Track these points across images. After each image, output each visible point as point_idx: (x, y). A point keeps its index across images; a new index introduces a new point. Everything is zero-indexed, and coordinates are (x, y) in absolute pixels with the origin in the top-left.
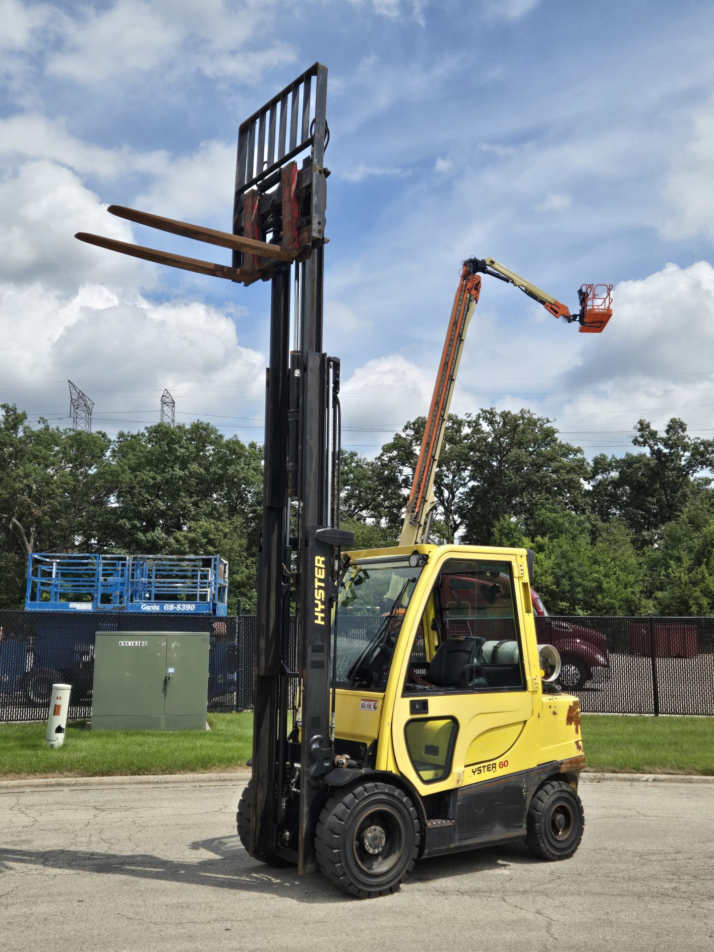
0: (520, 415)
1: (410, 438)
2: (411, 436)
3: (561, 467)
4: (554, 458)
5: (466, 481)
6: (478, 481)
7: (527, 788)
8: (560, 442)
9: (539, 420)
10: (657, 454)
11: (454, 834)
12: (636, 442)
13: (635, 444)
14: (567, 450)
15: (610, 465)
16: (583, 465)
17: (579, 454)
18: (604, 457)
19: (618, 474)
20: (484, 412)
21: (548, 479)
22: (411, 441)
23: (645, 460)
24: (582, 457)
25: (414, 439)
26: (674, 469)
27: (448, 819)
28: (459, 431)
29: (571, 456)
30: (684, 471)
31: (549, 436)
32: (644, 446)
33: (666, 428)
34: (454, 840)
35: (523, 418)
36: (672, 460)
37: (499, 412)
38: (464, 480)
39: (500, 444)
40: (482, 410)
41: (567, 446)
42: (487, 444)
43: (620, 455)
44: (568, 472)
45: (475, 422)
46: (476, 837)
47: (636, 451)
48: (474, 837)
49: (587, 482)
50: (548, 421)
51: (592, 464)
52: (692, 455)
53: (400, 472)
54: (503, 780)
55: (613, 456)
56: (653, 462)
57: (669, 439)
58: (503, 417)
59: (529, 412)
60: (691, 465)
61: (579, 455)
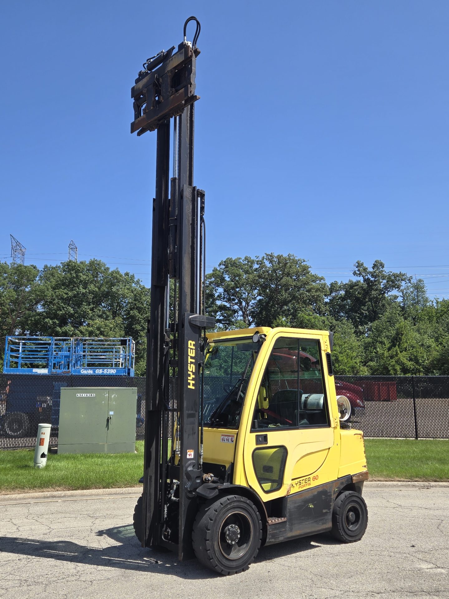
0: (288, 257)
1: (222, 270)
2: (223, 269)
3: (312, 288)
4: (308, 283)
5: (255, 297)
6: (262, 296)
8: (311, 273)
9: (299, 260)
10: (367, 280)
12: (355, 273)
13: (354, 275)
14: (315, 278)
15: (340, 287)
16: (325, 287)
17: (322, 280)
18: (336, 283)
19: (344, 292)
20: (267, 255)
21: (305, 295)
22: (223, 273)
23: (360, 285)
24: (324, 282)
25: (225, 271)
26: (376, 290)
28: (251, 267)
29: (318, 282)
30: (383, 291)
31: (306, 270)
32: (360, 276)
33: (373, 266)
35: (290, 259)
36: (376, 285)
37: (276, 255)
38: (255, 296)
39: (276, 274)
40: (266, 254)
41: (315, 276)
42: (269, 275)
43: (346, 281)
44: (316, 292)
45: (261, 261)
47: (355, 279)
49: (326, 297)
50: (304, 261)
51: (330, 286)
52: (387, 282)
53: (216, 291)
55: (342, 282)
56: (365, 286)
57: (375, 272)
58: (278, 258)
59: (293, 256)
60: (387, 288)
61: (322, 282)
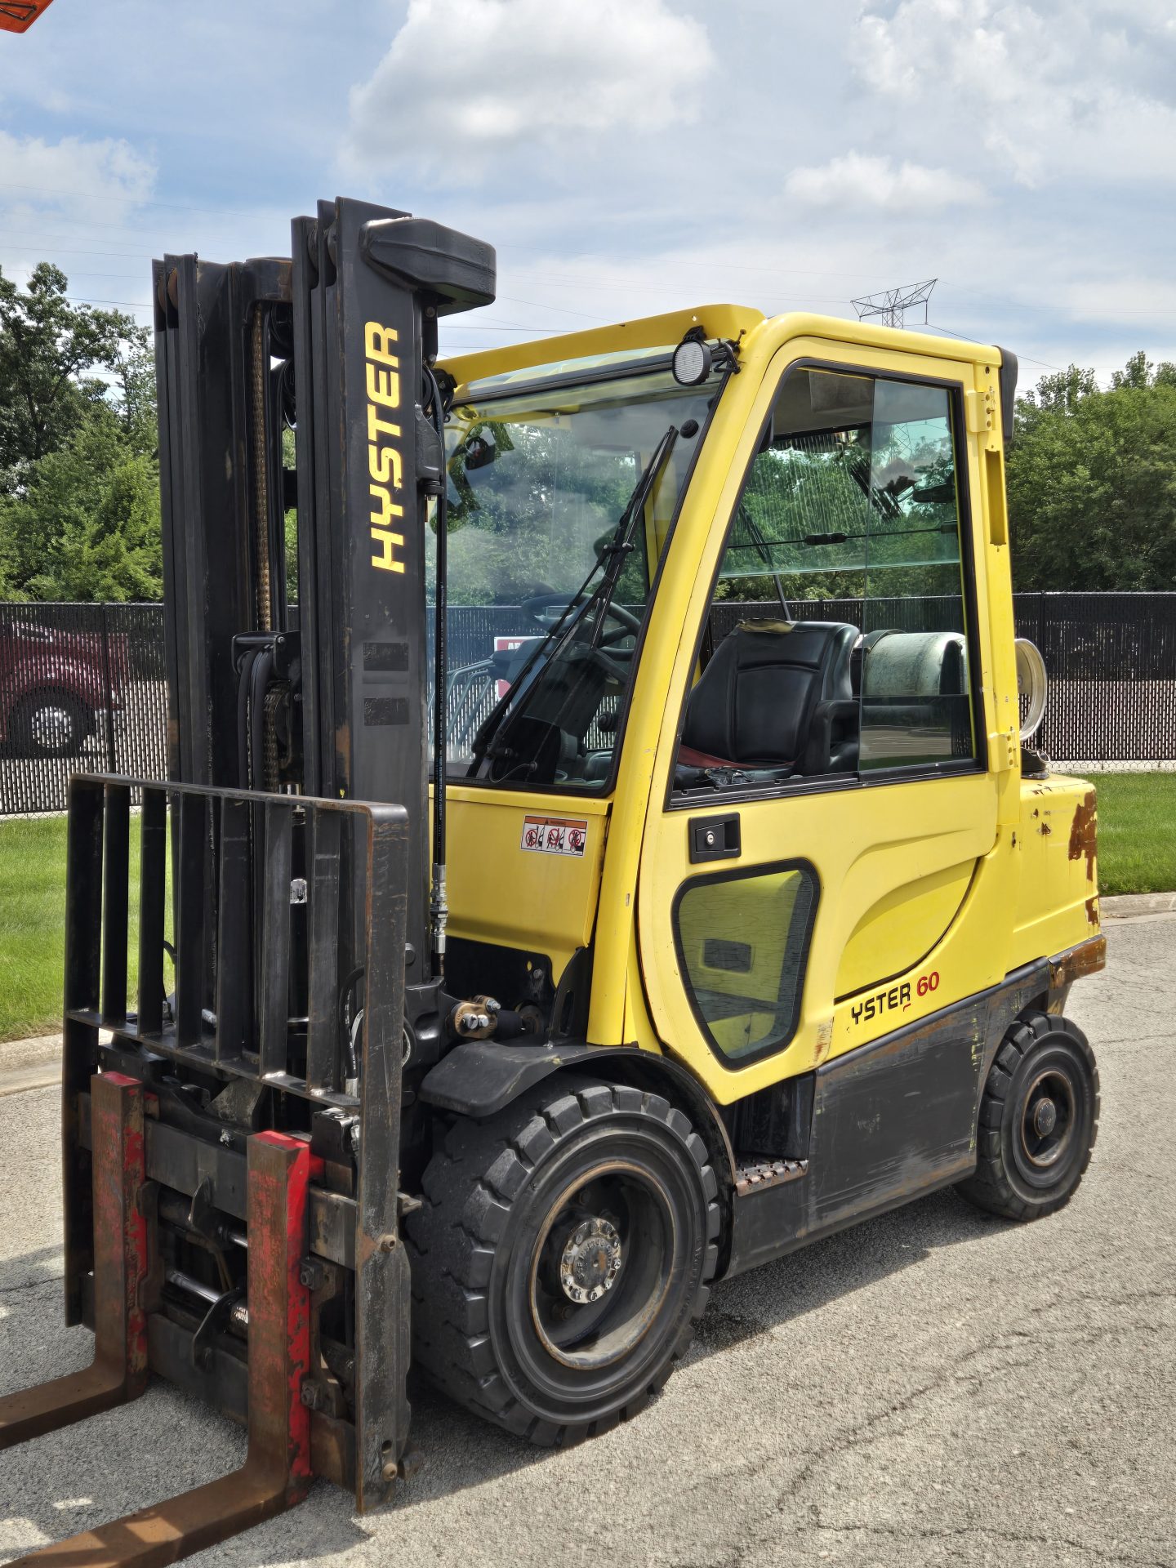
7: (981, 1040)
11: (806, 1200)
27: (791, 1159)
34: (807, 1214)
46: (859, 1195)
48: (853, 1198)
54: (927, 1028)
